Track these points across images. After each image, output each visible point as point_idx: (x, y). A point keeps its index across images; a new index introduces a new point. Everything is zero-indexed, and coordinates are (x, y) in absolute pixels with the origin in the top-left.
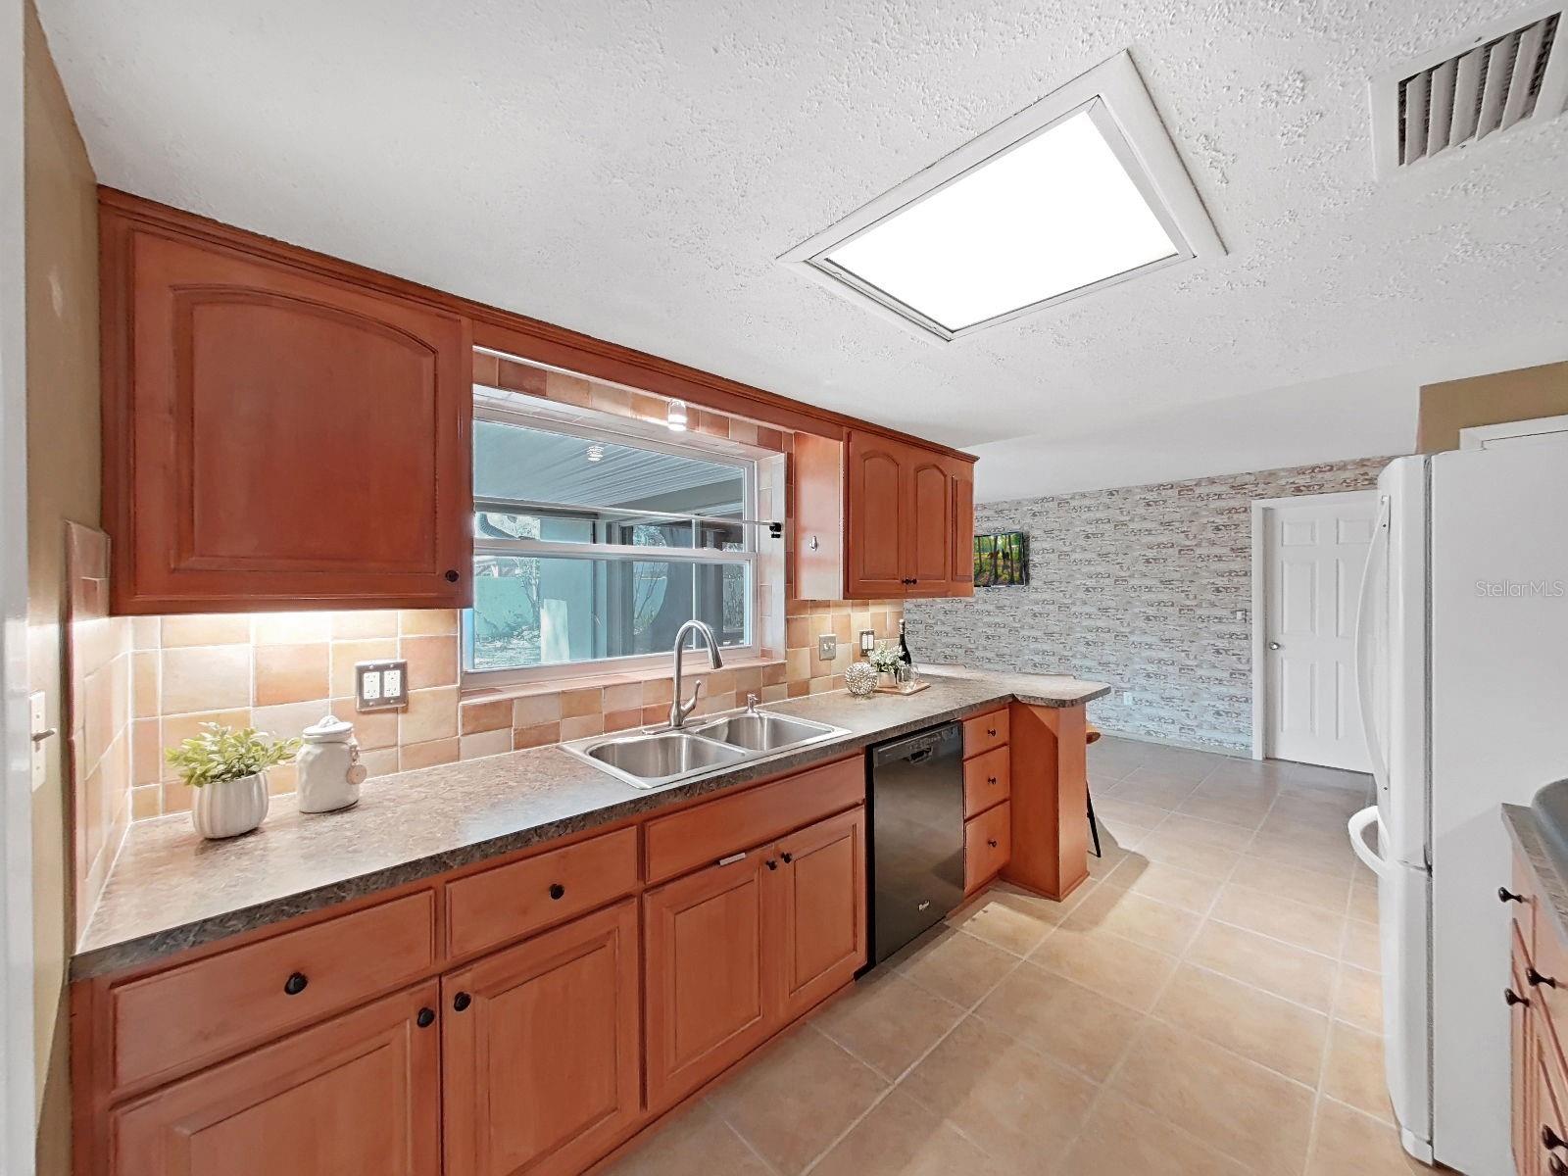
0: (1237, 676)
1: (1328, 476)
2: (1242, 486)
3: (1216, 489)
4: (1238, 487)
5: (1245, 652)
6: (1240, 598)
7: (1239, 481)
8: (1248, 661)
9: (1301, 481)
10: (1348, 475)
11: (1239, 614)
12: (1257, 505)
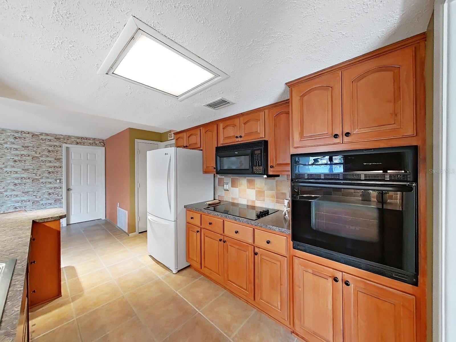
0: (57, 201)
1: (86, 141)
2: (59, 139)
3: (49, 138)
4: (58, 138)
5: (60, 193)
6: (58, 175)
7: (58, 137)
8: (61, 196)
9: (78, 141)
10: (91, 142)
11: (58, 181)
12: (64, 146)
